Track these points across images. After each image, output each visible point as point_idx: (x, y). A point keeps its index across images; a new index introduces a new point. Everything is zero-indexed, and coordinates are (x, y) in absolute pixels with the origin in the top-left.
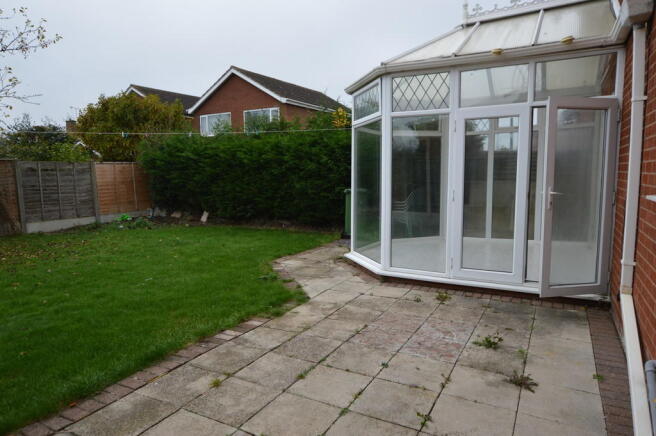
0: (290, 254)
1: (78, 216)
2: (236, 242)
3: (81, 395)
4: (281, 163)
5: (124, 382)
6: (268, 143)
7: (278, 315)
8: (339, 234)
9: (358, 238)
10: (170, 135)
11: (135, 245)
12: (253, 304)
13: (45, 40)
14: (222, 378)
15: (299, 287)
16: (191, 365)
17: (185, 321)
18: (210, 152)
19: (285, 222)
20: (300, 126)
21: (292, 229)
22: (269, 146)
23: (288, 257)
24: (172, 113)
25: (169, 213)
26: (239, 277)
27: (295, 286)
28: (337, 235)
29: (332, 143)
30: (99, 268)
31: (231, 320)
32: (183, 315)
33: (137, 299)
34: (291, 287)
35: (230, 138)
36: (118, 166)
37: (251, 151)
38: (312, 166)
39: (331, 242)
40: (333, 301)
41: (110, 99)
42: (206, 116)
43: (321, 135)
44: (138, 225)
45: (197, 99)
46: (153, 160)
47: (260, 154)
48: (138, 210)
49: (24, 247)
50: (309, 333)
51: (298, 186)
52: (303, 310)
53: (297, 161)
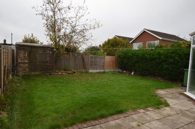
0: (161, 89)
1: (100, 69)
2: (143, 82)
3: (103, 117)
4: (160, 59)
5: (113, 116)
6: (156, 52)
7: (158, 108)
8: (181, 84)
9: (190, 87)
10: (125, 49)
11: (114, 79)
12: (149, 103)
13: (99, 26)
14: (140, 124)
15: (165, 100)
16: (130, 117)
17: (128, 103)
18: (136, 54)
19: (159, 78)
20: (168, 47)
21: (162, 80)
22: (156, 53)
23: (161, 90)
24: (126, 43)
25: (123, 71)
26: (144, 93)
27: (164, 100)
28: (180, 85)
29: (181, 53)
30: (105, 84)
31: (142, 106)
32: (128, 101)
33: (115, 94)
34: (163, 100)
35: (143, 50)
36: (111, 57)
37: (150, 54)
38: (172, 60)
39: (178, 87)
40: (180, 109)
41: (110, 39)
42: (135, 43)
43: (176, 50)
44: (114, 73)
45: (133, 39)
46: (120, 56)
47: (153, 56)
48: (115, 69)
49: (89, 76)
50: (170, 118)
51: (165, 66)
52: (167, 109)
53: (166, 58)
